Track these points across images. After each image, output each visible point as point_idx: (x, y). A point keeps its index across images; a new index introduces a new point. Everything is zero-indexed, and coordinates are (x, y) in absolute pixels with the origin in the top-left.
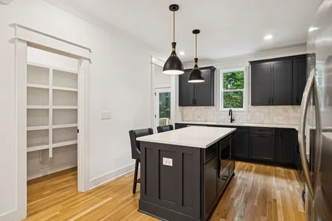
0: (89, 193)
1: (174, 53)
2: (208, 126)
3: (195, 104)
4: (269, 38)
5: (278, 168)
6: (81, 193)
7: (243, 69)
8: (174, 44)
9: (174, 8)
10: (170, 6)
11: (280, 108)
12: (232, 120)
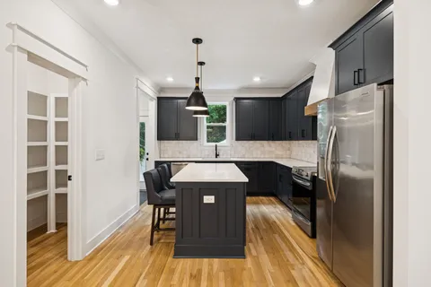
0: (90, 259)
1: (197, 88)
2: (196, 162)
3: (177, 137)
4: (257, 80)
5: (261, 198)
6: (77, 262)
7: (226, 103)
8: (197, 80)
9: (197, 41)
10: (193, 40)
11: (258, 143)
12: (217, 155)
